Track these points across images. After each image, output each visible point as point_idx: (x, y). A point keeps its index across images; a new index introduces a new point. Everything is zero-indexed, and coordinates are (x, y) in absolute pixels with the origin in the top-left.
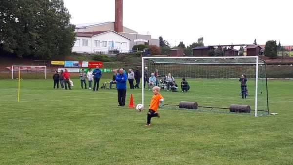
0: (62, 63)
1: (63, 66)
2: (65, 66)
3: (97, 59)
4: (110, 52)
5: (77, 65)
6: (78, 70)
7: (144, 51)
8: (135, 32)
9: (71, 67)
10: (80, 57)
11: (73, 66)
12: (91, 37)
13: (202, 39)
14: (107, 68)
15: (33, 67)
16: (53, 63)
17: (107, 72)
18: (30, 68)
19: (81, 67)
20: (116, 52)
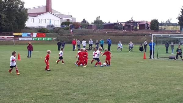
0: (20, 34)
1: (21, 36)
2: (22, 36)
3: (41, 31)
4: (48, 26)
5: (30, 35)
6: (31, 39)
7: (70, 26)
8: (59, 13)
9: (26, 37)
10: (29, 30)
11: (27, 36)
12: (36, 16)
13: (99, 17)
14: (49, 37)
15: (6, 37)
16: (15, 34)
17: (49, 40)
18: (4, 37)
19: (32, 37)
20: (52, 26)
